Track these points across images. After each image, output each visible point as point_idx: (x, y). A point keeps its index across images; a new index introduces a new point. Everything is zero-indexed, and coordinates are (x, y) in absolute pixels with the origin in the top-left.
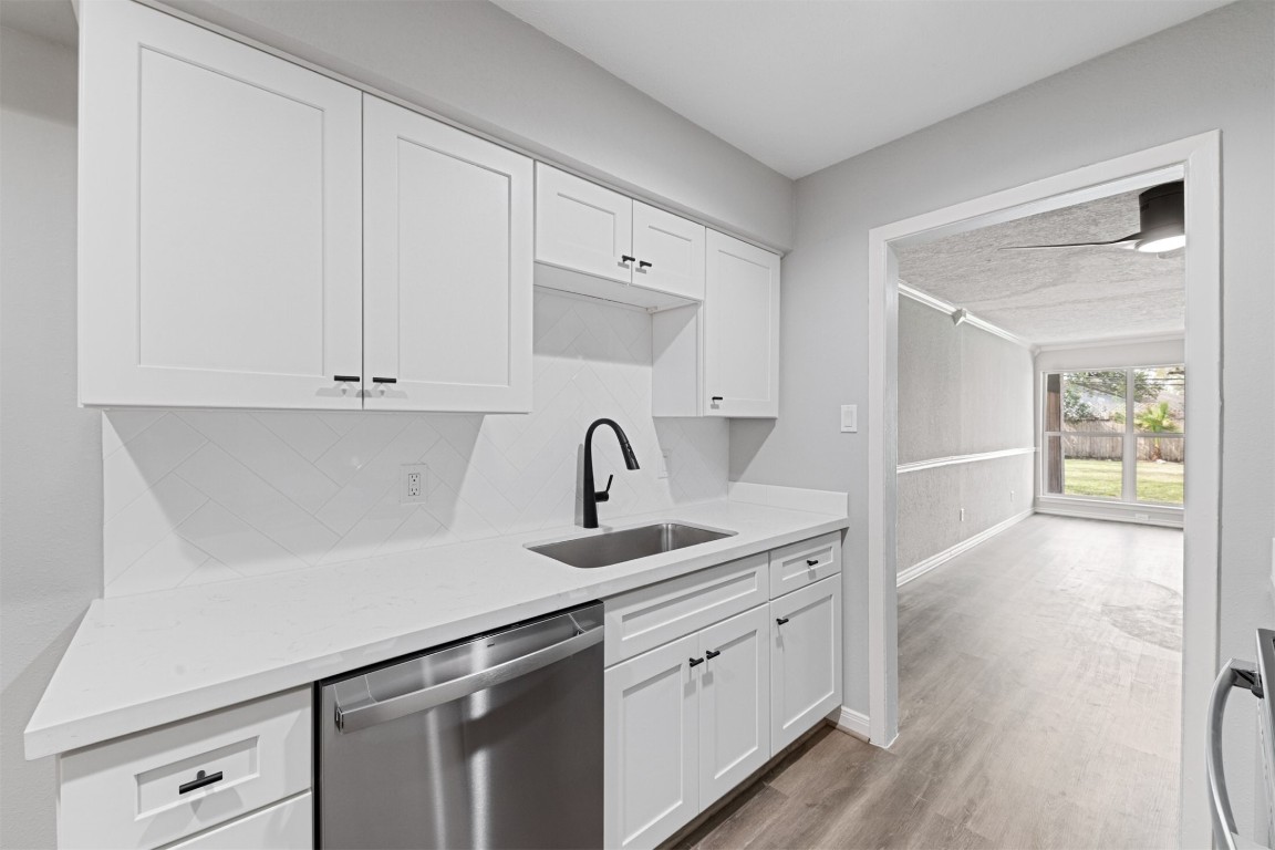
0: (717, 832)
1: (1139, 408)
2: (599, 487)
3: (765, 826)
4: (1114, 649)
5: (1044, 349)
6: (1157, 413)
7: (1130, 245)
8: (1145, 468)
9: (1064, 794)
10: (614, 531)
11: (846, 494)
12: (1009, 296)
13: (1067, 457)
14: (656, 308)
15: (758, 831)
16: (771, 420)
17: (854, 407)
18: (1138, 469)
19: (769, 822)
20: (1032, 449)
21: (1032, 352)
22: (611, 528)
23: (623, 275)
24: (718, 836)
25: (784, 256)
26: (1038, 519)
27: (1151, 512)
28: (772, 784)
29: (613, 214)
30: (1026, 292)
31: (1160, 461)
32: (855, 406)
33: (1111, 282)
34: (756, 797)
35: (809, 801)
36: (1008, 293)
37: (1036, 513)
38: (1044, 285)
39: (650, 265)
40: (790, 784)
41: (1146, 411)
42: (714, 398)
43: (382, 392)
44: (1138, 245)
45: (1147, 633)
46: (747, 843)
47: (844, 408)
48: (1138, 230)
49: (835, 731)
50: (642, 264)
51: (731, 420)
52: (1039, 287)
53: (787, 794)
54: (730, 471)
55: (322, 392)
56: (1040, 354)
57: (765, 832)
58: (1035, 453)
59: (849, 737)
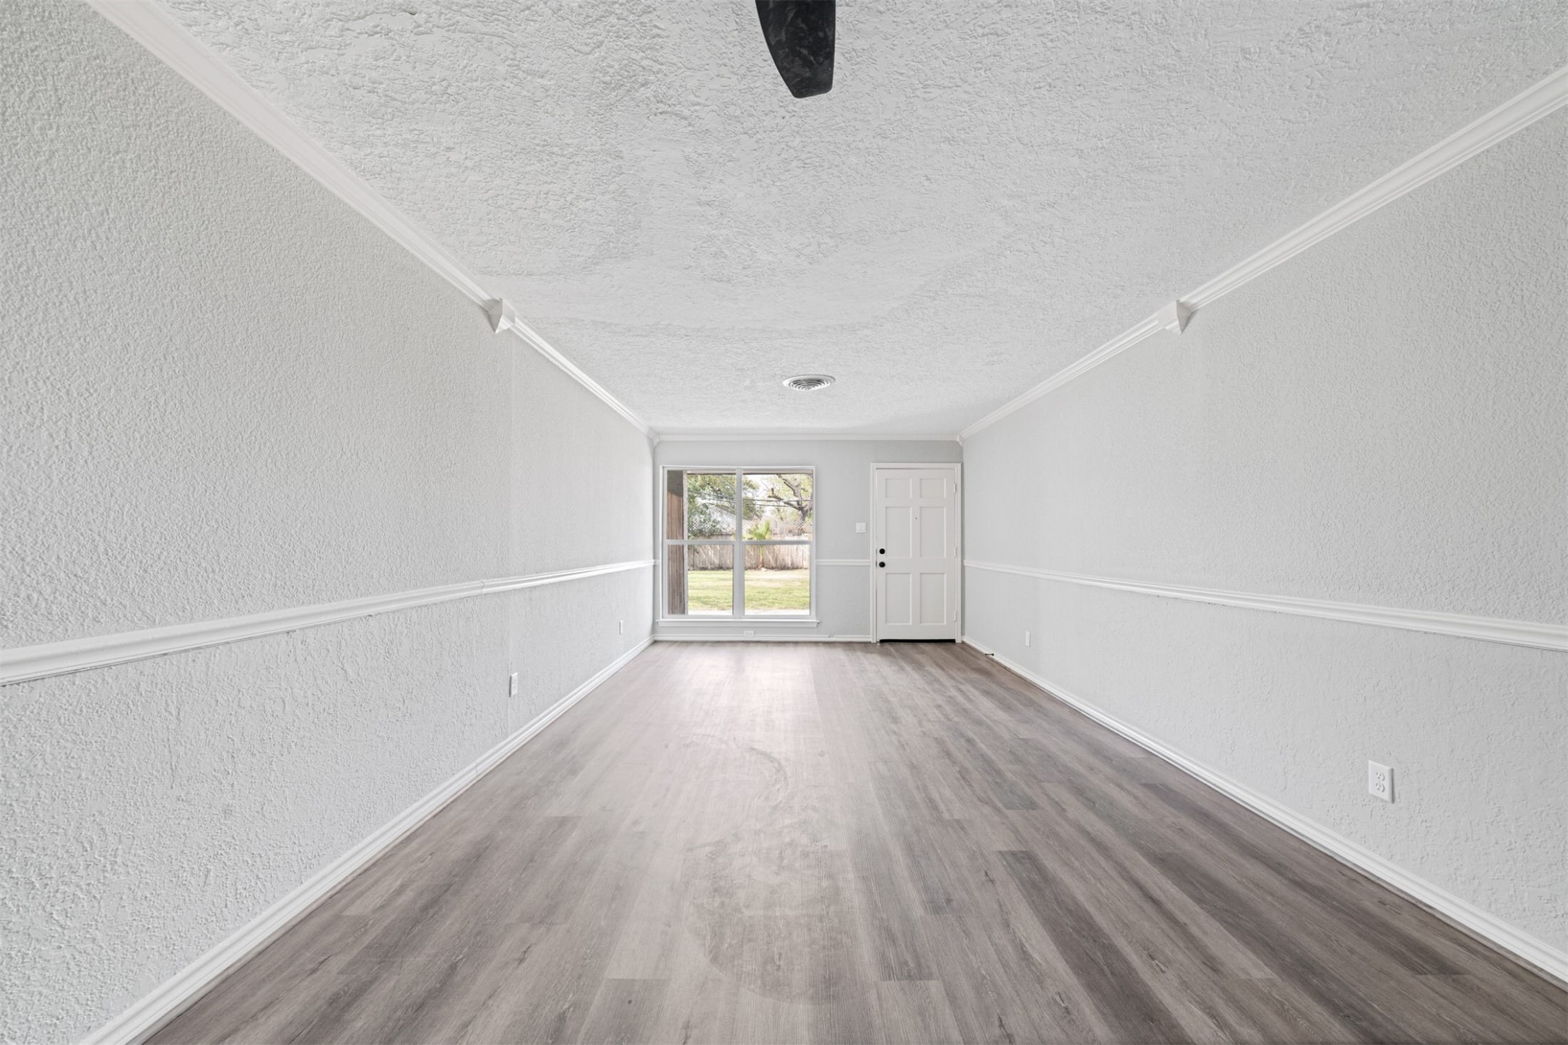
1: (747, 525)
5: (664, 438)
6: (762, 529)
8: (749, 575)
13: (691, 569)
18: (746, 576)
20: (652, 562)
21: (651, 441)
26: (658, 649)
31: (763, 569)
37: (655, 642)
41: (755, 527)
56: (659, 443)
58: (654, 566)
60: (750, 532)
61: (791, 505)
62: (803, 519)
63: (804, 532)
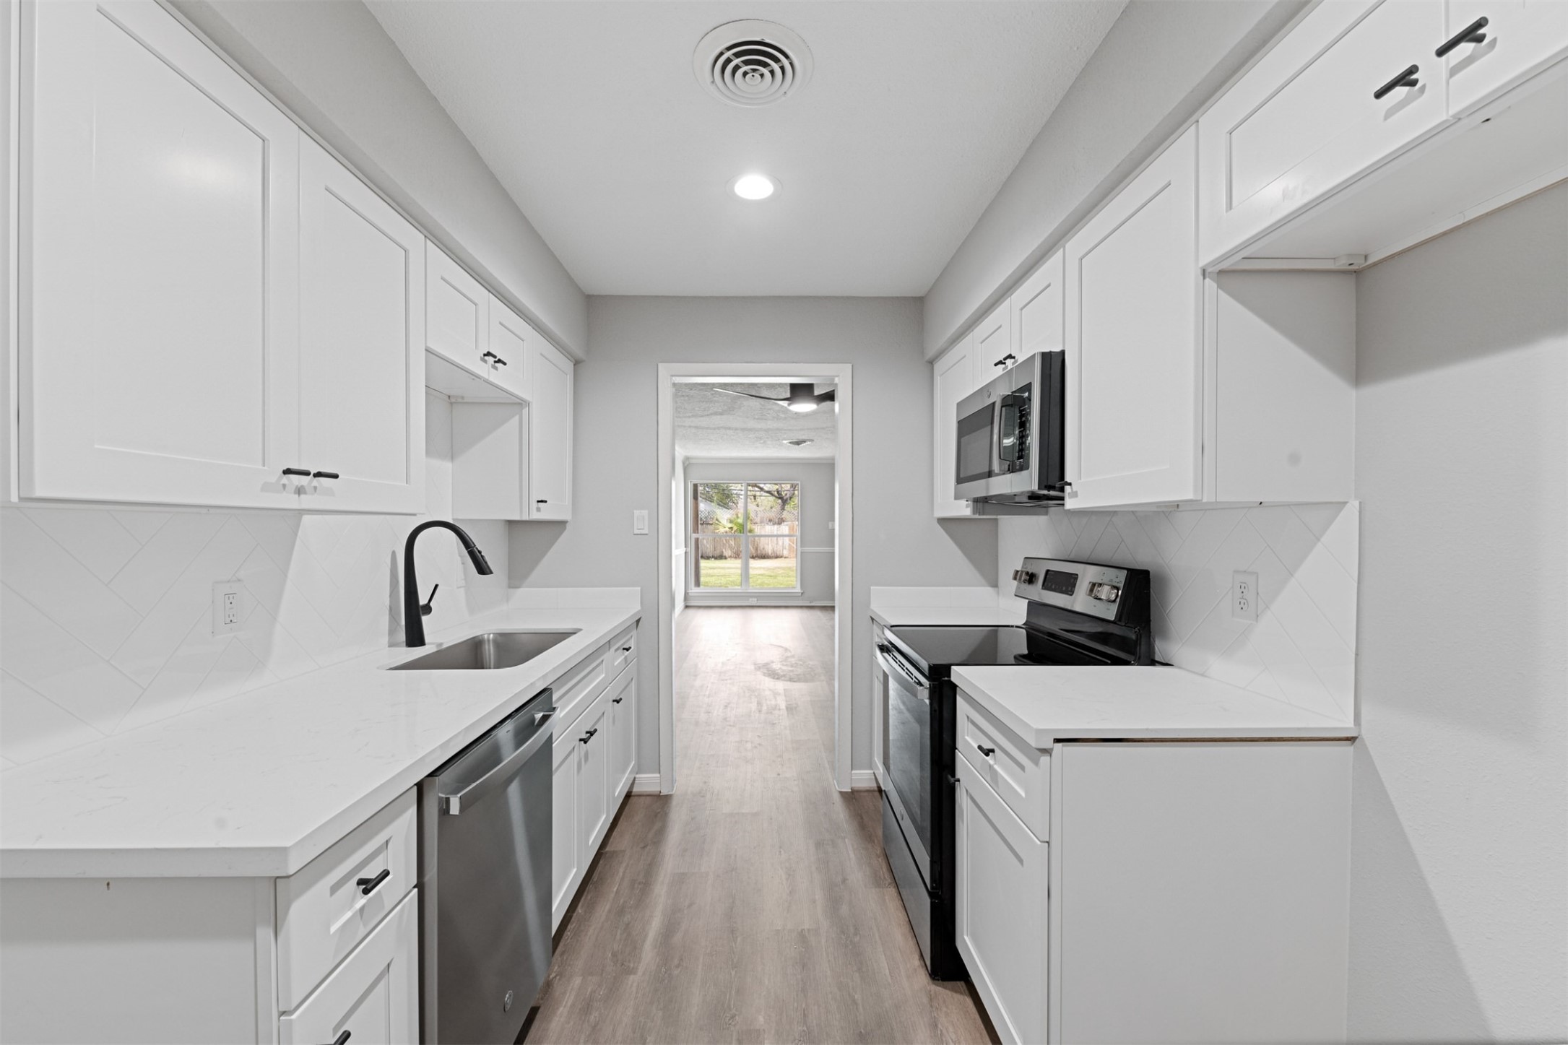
0: (587, 896)
2: (423, 601)
3: (621, 874)
4: (770, 690)
5: (693, 461)
7: (785, 404)
9: (779, 774)
10: (445, 646)
11: (639, 588)
12: (689, 417)
13: (702, 557)
14: (463, 398)
15: (618, 879)
16: (562, 524)
17: (645, 512)
18: (750, 565)
19: (621, 870)
20: (685, 548)
21: (684, 466)
22: (441, 644)
23: (484, 369)
24: (589, 898)
25: (577, 363)
26: (691, 612)
27: (759, 596)
28: (607, 849)
29: (476, 304)
30: (702, 416)
32: (647, 511)
33: (754, 419)
34: (601, 862)
35: (642, 845)
36: (690, 414)
37: (687, 607)
38: (716, 414)
39: (505, 364)
40: (622, 842)
41: (735, 516)
42: (538, 502)
43: (315, 488)
44: (789, 405)
45: (782, 676)
46: (615, 889)
47: (637, 513)
48: (788, 395)
49: (632, 798)
50: (499, 361)
51: (510, 523)
52: (711, 414)
53: (623, 849)
54: (510, 578)
55: (266, 487)
56: (688, 467)
57: (622, 879)
58: (686, 553)
59: (644, 798)
60: (731, 522)
61: (772, 495)
62: (783, 509)
63: (784, 521)
